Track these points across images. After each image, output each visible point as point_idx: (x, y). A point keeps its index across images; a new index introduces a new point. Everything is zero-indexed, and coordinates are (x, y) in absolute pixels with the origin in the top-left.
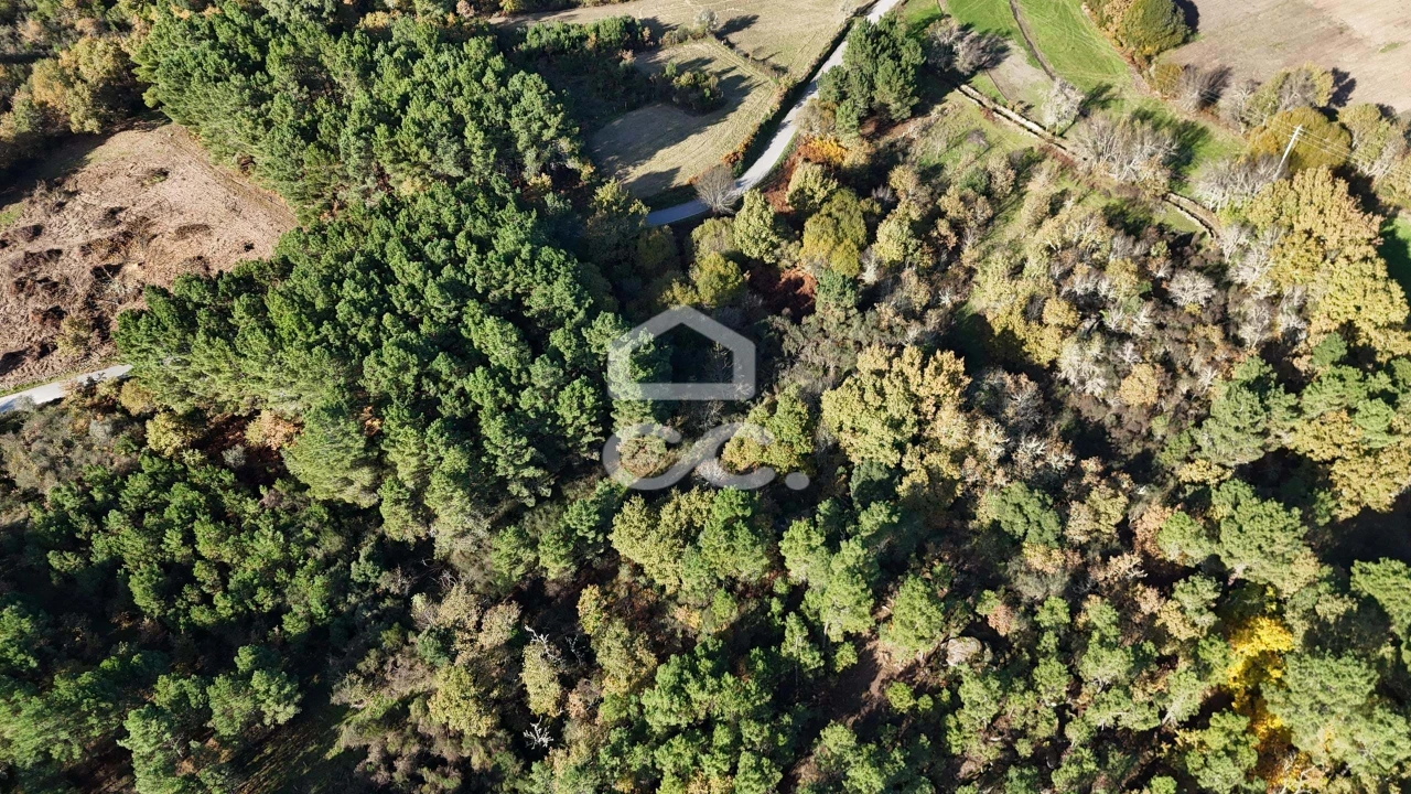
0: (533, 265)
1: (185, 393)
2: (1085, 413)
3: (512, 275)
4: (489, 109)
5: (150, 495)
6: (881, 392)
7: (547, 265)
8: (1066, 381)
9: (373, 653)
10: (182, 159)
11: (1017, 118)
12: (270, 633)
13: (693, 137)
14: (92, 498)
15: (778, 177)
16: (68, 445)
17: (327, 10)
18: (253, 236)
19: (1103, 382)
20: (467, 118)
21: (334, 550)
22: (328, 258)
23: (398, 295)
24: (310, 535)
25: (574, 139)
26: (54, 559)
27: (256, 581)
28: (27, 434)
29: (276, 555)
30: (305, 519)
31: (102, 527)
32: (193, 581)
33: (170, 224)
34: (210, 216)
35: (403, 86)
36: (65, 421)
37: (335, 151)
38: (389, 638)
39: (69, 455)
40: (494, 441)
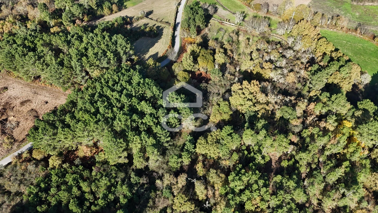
0: (144, 85)
1: (55, 148)
2: (281, 87)
3: (140, 89)
4: (111, 46)
5: (59, 180)
6: (244, 94)
7: (148, 84)
8: (274, 81)
9: (150, 200)
10: (10, 83)
11: (228, 23)
12: (117, 206)
13: (156, 44)
14: (40, 187)
15: (182, 50)
16: (23, 175)
17: (38, 30)
18: (46, 99)
19: (283, 79)
20: (106, 50)
21: (123, 177)
22: (87, 97)
23: (114, 102)
24: (114, 175)
25: (133, 50)
26: (39, 209)
27: (107, 193)
28: (6, 176)
29: (109, 184)
30: (111, 171)
31: (48, 194)
32: (86, 200)
33: (18, 102)
34: (29, 97)
35: (83, 45)
36: (18, 168)
37: (72, 67)
38: (153, 194)
39: (25, 177)
40: (159, 133)
